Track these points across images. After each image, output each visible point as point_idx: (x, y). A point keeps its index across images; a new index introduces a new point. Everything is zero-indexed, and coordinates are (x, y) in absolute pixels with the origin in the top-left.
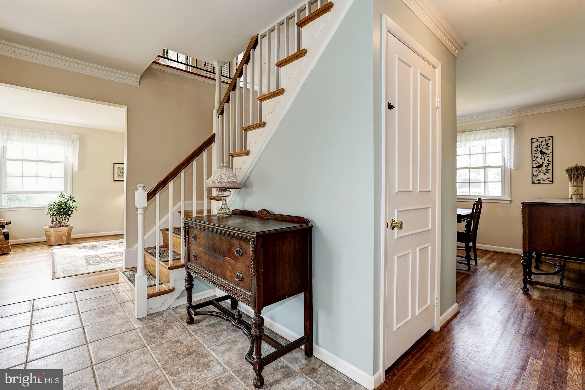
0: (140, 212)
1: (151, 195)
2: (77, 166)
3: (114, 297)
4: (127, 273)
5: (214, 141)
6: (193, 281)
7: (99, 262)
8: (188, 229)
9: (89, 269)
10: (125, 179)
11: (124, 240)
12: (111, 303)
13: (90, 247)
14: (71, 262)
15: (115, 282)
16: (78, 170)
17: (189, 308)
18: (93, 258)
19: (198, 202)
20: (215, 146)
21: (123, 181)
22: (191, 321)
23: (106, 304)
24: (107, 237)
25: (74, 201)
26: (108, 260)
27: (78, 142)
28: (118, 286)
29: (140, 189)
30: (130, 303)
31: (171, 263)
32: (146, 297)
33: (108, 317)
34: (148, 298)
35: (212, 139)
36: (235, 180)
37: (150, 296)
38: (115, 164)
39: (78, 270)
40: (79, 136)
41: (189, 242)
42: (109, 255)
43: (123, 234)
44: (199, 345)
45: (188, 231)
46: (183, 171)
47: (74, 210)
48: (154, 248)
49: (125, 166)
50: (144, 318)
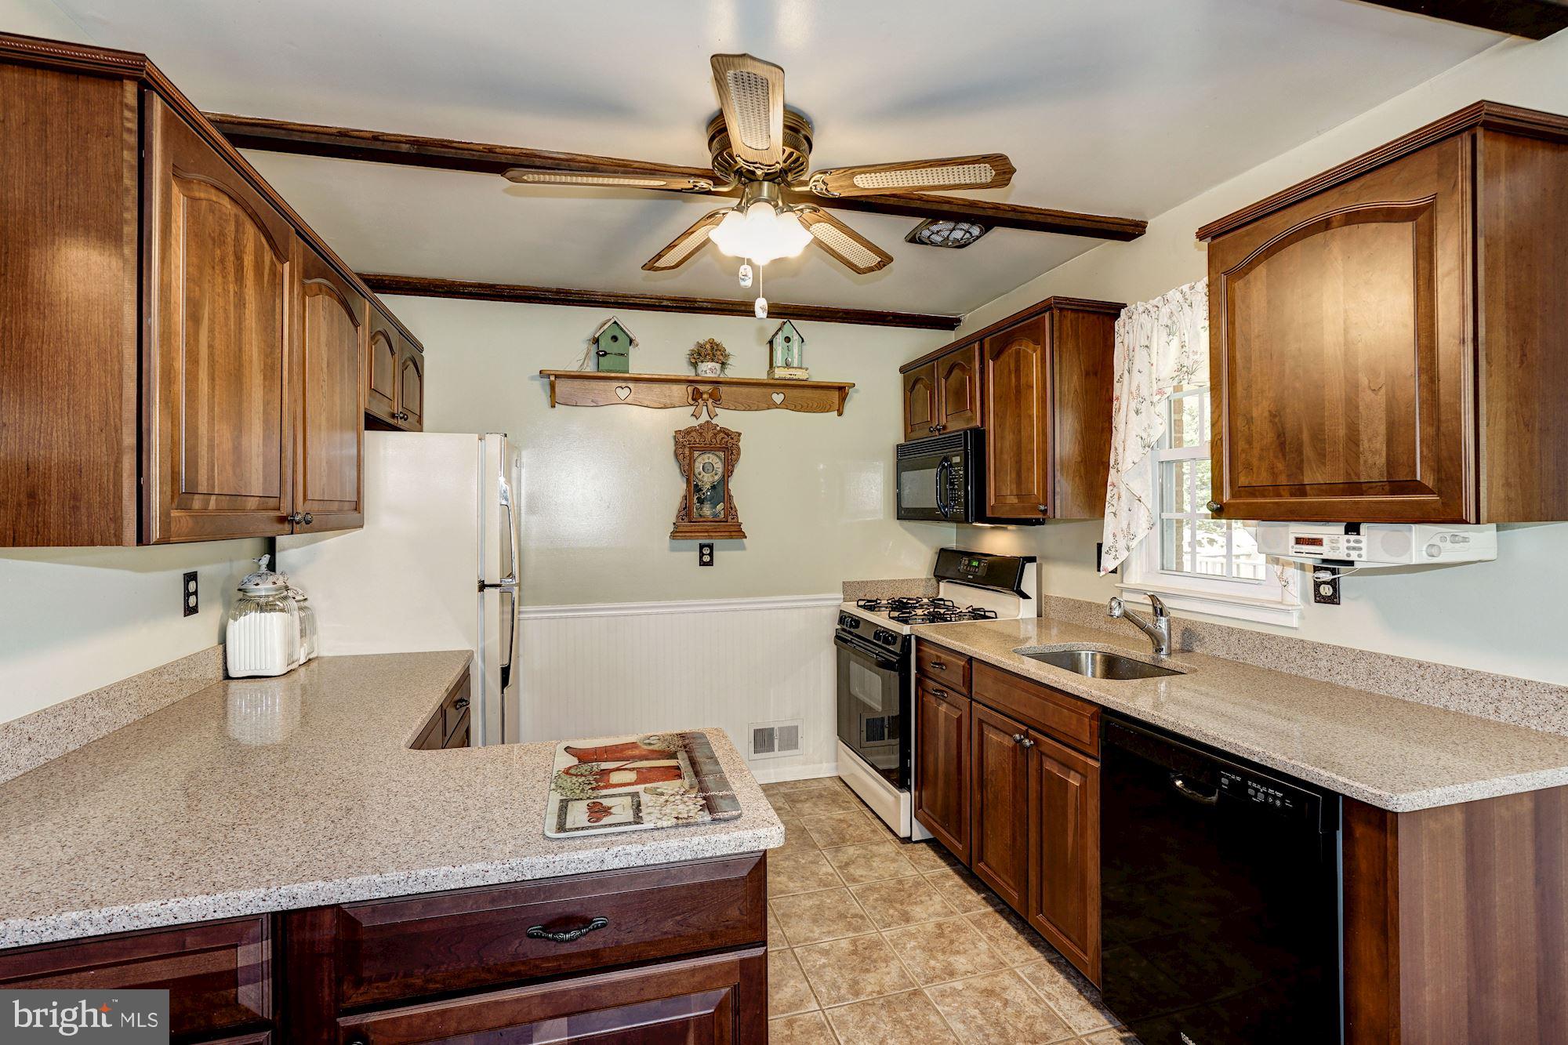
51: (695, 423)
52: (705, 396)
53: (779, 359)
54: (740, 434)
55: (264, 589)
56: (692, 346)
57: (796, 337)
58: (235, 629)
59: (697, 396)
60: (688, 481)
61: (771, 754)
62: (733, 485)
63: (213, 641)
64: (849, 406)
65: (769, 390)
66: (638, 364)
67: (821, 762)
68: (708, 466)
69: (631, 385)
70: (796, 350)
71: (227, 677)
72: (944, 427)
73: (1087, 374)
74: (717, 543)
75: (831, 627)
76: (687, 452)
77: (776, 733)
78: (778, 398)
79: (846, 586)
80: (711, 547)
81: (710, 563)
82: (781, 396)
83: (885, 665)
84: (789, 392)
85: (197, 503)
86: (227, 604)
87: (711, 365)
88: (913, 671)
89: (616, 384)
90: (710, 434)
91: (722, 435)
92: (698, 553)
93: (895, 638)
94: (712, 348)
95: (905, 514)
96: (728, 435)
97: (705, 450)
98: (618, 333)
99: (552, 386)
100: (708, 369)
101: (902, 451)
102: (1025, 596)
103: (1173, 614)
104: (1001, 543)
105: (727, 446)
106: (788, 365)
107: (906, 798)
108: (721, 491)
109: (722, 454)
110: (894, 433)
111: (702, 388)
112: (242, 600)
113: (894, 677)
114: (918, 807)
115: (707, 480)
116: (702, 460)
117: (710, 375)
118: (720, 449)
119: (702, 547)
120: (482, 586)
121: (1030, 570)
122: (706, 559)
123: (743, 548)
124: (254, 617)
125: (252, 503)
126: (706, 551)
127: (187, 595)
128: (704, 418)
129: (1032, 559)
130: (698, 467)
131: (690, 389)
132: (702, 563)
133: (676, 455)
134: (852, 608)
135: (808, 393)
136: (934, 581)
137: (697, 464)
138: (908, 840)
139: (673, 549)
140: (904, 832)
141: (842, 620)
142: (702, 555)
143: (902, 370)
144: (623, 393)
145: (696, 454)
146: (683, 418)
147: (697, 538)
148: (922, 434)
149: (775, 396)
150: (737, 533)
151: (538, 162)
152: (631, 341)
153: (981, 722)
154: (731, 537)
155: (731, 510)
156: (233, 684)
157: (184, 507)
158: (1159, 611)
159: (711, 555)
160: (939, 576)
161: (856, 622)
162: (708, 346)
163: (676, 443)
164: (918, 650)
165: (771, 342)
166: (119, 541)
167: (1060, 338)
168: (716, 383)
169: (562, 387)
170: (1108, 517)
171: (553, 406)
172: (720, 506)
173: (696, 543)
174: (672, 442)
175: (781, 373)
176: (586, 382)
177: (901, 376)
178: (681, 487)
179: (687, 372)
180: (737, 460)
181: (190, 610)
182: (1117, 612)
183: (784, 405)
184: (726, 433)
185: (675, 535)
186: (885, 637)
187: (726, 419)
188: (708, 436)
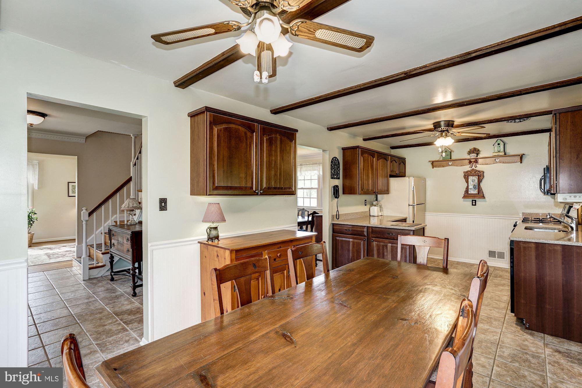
0: (84, 223)
1: (90, 214)
2: (37, 186)
3: (69, 273)
4: (77, 259)
5: (131, 181)
6: (114, 258)
7: (57, 257)
8: (110, 231)
9: (51, 261)
10: (76, 195)
11: (76, 243)
12: (68, 275)
13: (50, 249)
14: (36, 258)
15: (71, 266)
16: (38, 189)
17: (111, 273)
18: (53, 255)
19: (120, 215)
20: (132, 184)
21: (75, 196)
22: (112, 279)
23: (64, 276)
24: (64, 241)
25: (35, 214)
26: (64, 256)
27: (38, 167)
28: (72, 268)
29: (84, 211)
30: (80, 275)
31: (103, 251)
32: (88, 269)
33: (66, 280)
34: (89, 269)
35: (130, 180)
36: (136, 206)
37: (90, 269)
38: (69, 183)
39: (43, 262)
40: (38, 162)
41: (110, 238)
42: (65, 253)
43: (75, 239)
44: (114, 287)
45: (110, 232)
46: (118, 193)
47: (35, 221)
48: (93, 245)
49: (76, 184)
50: (87, 280)
51: (470, 169)
52: (473, 162)
54: (484, 172)
55: (375, 203)
56: (468, 150)
57: (502, 143)
58: (371, 208)
59: (470, 162)
60: (468, 184)
61: (494, 258)
62: (482, 185)
63: (368, 210)
64: (523, 160)
65: (494, 159)
66: (454, 156)
68: (473, 180)
69: (452, 162)
70: (502, 147)
71: (370, 216)
74: (477, 199)
76: (467, 176)
77: (496, 253)
79: (524, 214)
80: (475, 201)
81: (475, 205)
82: (499, 160)
84: (501, 158)
85: (364, 190)
86: (370, 205)
87: (473, 154)
89: (448, 161)
91: (477, 172)
92: (471, 202)
96: (479, 172)
97: (472, 176)
98: (447, 150)
99: (433, 164)
105: (480, 176)
106: (499, 151)
108: (477, 186)
111: (472, 160)
112: (372, 205)
115: (474, 183)
117: (474, 157)
118: (476, 176)
119: (473, 201)
120: (409, 205)
122: (474, 204)
123: (486, 201)
124: (373, 207)
125: (370, 190)
126: (474, 202)
127: (365, 203)
128: (472, 168)
131: (468, 161)
132: (473, 205)
133: (464, 178)
135: (508, 158)
137: (470, 180)
139: (464, 201)
142: (472, 203)
144: (450, 164)
146: (466, 168)
147: (472, 198)
149: (496, 160)
150: (483, 197)
154: (481, 198)
155: (481, 191)
156: (371, 217)
157: (363, 191)
159: (475, 203)
162: (473, 150)
165: (493, 146)
166: (357, 194)
168: (476, 159)
169: (435, 164)
171: (433, 168)
172: (477, 190)
173: (471, 200)
174: (463, 174)
175: (497, 154)
176: (441, 162)
178: (466, 185)
179: (468, 157)
180: (483, 178)
181: (366, 205)
183: (500, 162)
185: (463, 198)
187: (480, 168)
188: (473, 172)
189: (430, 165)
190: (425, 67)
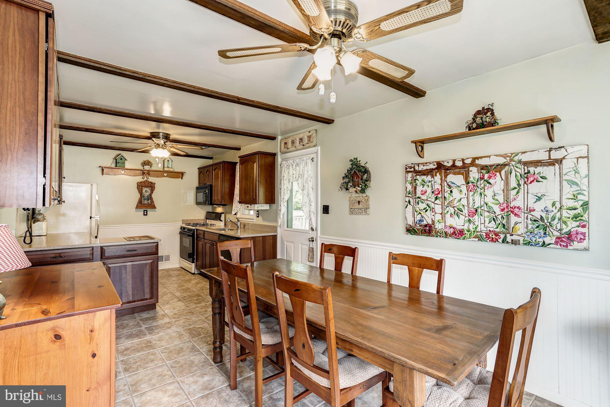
51: (143, 180)
52: (146, 174)
53: (166, 166)
54: (155, 183)
56: (142, 161)
57: (171, 160)
59: (144, 173)
60: (141, 195)
61: (162, 262)
62: (153, 196)
64: (184, 177)
65: (163, 173)
66: (128, 165)
67: (176, 264)
68: (146, 191)
69: (125, 170)
70: (170, 164)
72: (206, 184)
73: (230, 176)
74: (148, 210)
75: (179, 230)
76: (141, 187)
77: (164, 257)
78: (165, 175)
79: (183, 221)
80: (147, 211)
81: (147, 215)
82: (166, 174)
83: (189, 236)
84: (169, 173)
87: (148, 166)
88: (195, 237)
89: (121, 170)
90: (147, 183)
91: (150, 183)
92: (143, 212)
93: (192, 230)
94: (148, 163)
95: (198, 203)
97: (146, 187)
98: (122, 158)
99: (103, 170)
100: (147, 168)
101: (197, 188)
102: (222, 221)
103: (241, 221)
104: (219, 210)
105: (152, 186)
106: (168, 167)
107: (193, 265)
108: (150, 198)
109: (150, 188)
110: (196, 184)
111: (145, 172)
113: (191, 238)
114: (196, 266)
115: (146, 194)
116: (144, 190)
117: (147, 169)
119: (144, 211)
121: (223, 216)
122: (145, 214)
123: (156, 211)
126: (146, 212)
128: (145, 179)
129: (223, 213)
130: (144, 191)
131: (142, 172)
132: (144, 215)
133: (138, 188)
134: (184, 226)
135: (174, 174)
136: (206, 219)
137: (143, 190)
138: (194, 274)
139: (136, 211)
140: (193, 272)
141: (181, 228)
142: (144, 213)
143: (198, 169)
144: (123, 172)
145: (143, 188)
146: (140, 179)
147: (143, 208)
148: (202, 185)
149: (165, 174)
150: (154, 207)
151: (113, 133)
152: (126, 160)
153: (206, 243)
154: (152, 208)
155: (152, 201)
158: (238, 221)
159: (147, 213)
160: (207, 218)
161: (184, 228)
162: (147, 162)
163: (138, 185)
164: (196, 232)
165: (164, 161)
167: (224, 169)
168: (149, 171)
169: (105, 170)
170: (234, 204)
171: (103, 175)
172: (150, 201)
173: (143, 210)
174: (137, 185)
175: (166, 169)
176: (113, 169)
177: (198, 170)
178: (139, 196)
179: (141, 168)
180: (154, 189)
182: (229, 220)
183: (167, 176)
184: (151, 183)
185: (136, 208)
186: (189, 230)
187: (151, 179)
188: (147, 184)
189: (99, 171)
190: (253, 101)
